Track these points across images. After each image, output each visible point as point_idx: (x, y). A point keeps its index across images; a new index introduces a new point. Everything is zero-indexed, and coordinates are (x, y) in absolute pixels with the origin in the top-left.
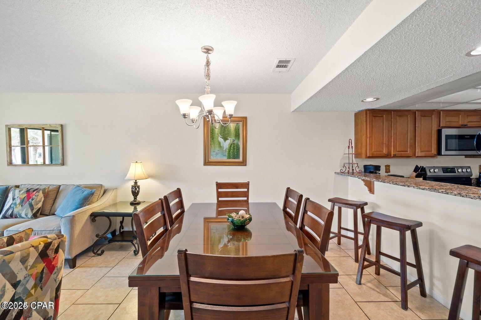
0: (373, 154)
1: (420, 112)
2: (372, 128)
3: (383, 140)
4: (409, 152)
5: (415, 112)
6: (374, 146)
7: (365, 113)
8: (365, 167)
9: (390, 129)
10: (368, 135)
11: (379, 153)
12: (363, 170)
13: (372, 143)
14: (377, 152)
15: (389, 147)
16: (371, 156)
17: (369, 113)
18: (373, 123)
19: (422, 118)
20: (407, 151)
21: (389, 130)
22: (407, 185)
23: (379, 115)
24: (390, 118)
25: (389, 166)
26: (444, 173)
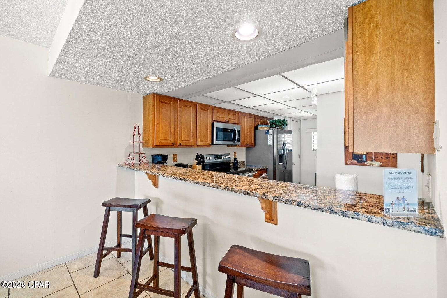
0: (160, 143)
1: (200, 105)
2: (160, 114)
3: (170, 128)
4: (192, 142)
5: (197, 105)
6: (161, 133)
7: (152, 97)
8: (153, 157)
9: (177, 118)
10: (155, 121)
11: (166, 141)
12: (150, 160)
13: (159, 130)
14: (164, 141)
15: (175, 135)
16: (158, 145)
17: (157, 98)
18: (161, 109)
19: (202, 111)
20: (190, 141)
21: (175, 119)
22: (184, 179)
23: (167, 102)
24: (177, 106)
25: (176, 155)
26: (215, 159)
